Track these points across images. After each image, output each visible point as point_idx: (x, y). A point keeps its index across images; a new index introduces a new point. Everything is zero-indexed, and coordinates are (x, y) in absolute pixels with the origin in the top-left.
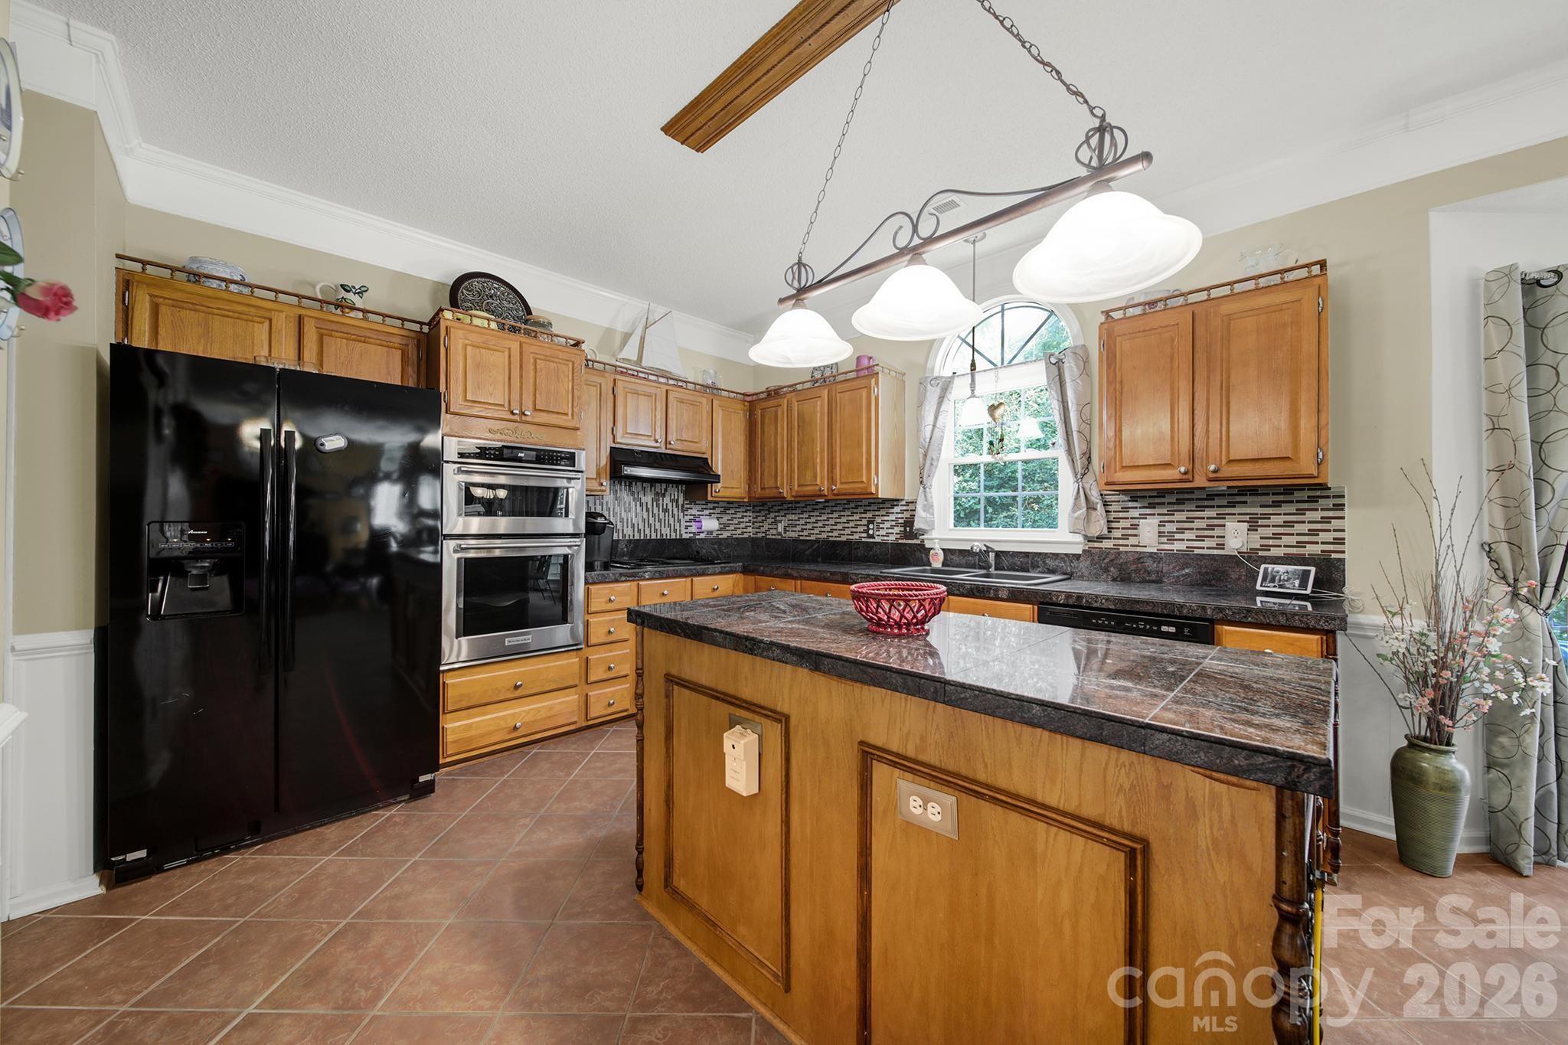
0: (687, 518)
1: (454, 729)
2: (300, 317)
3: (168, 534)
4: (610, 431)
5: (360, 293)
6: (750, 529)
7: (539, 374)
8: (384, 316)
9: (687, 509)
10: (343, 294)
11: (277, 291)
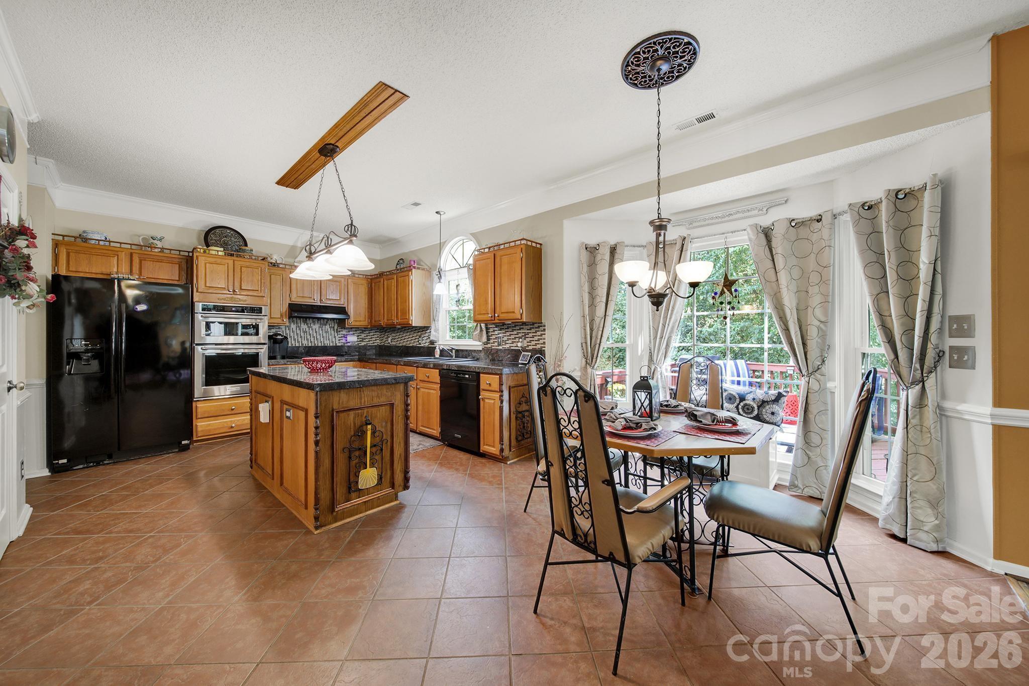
0: (340, 336)
1: (201, 426)
2: (131, 253)
3: (74, 343)
4: (288, 296)
5: (160, 240)
6: (377, 341)
7: (243, 273)
8: (171, 250)
9: (340, 331)
10: (152, 241)
11: (121, 243)
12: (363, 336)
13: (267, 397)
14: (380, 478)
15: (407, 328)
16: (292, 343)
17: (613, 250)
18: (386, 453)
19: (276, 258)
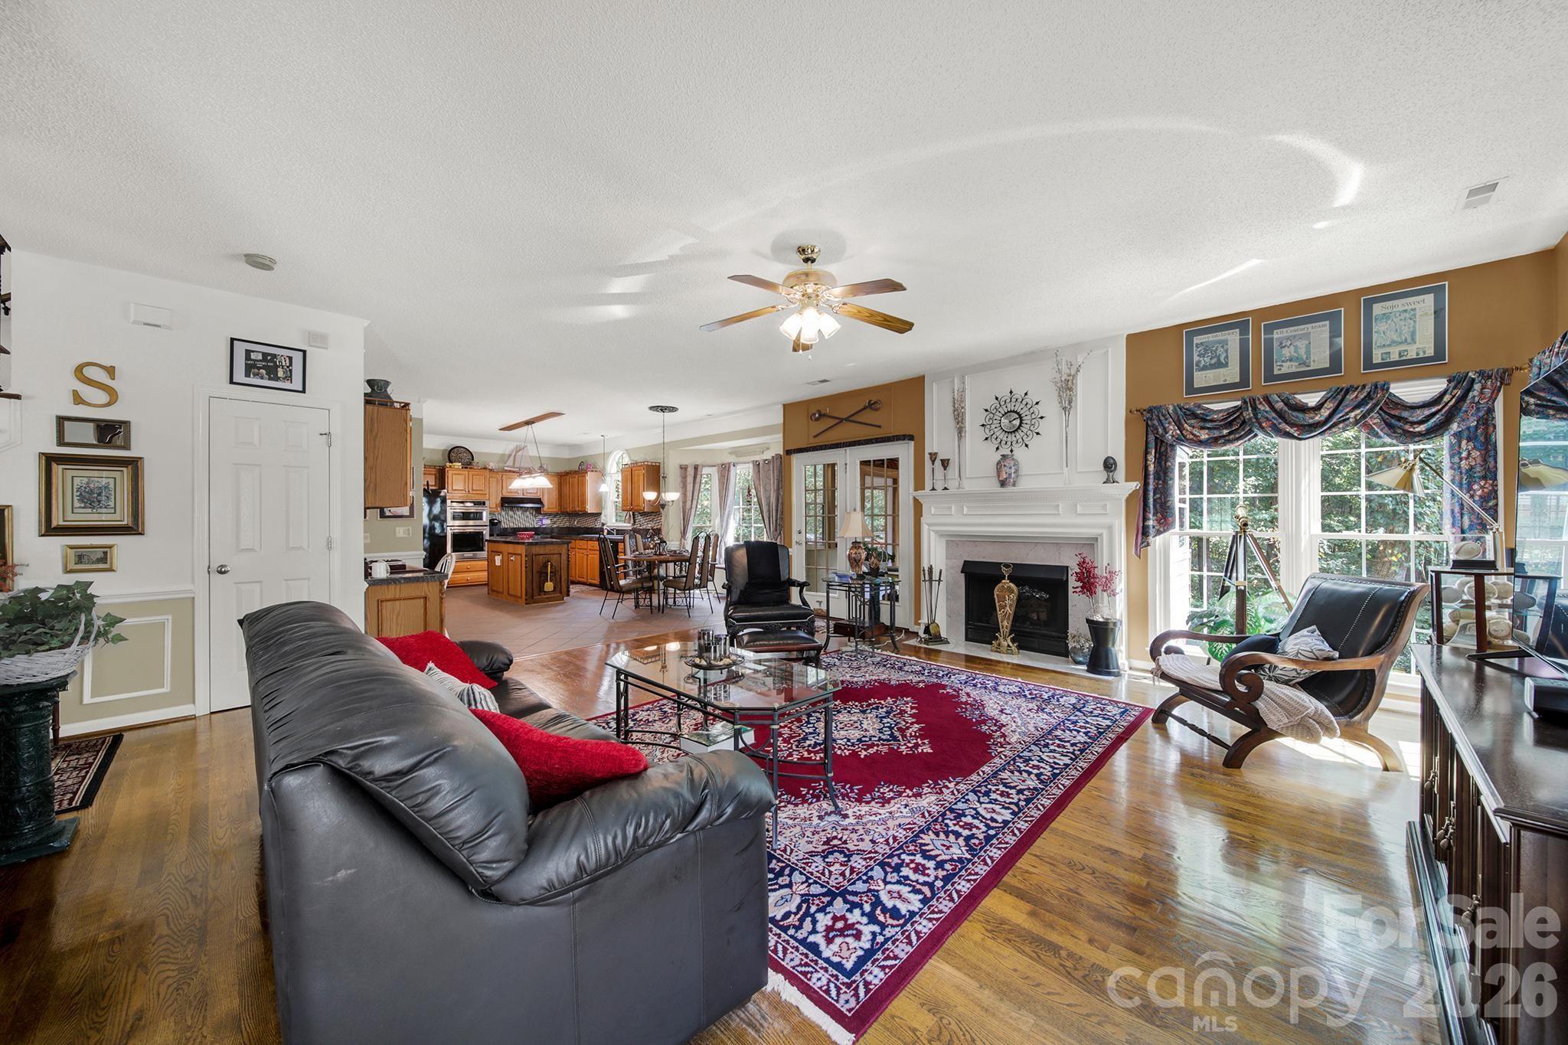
0: (537, 520)
4: (500, 492)
6: (565, 523)
7: (473, 479)
9: (537, 516)
12: (555, 519)
13: (498, 553)
14: (555, 587)
15: (586, 514)
16: (503, 525)
17: (696, 468)
18: (558, 577)
19: (492, 465)
